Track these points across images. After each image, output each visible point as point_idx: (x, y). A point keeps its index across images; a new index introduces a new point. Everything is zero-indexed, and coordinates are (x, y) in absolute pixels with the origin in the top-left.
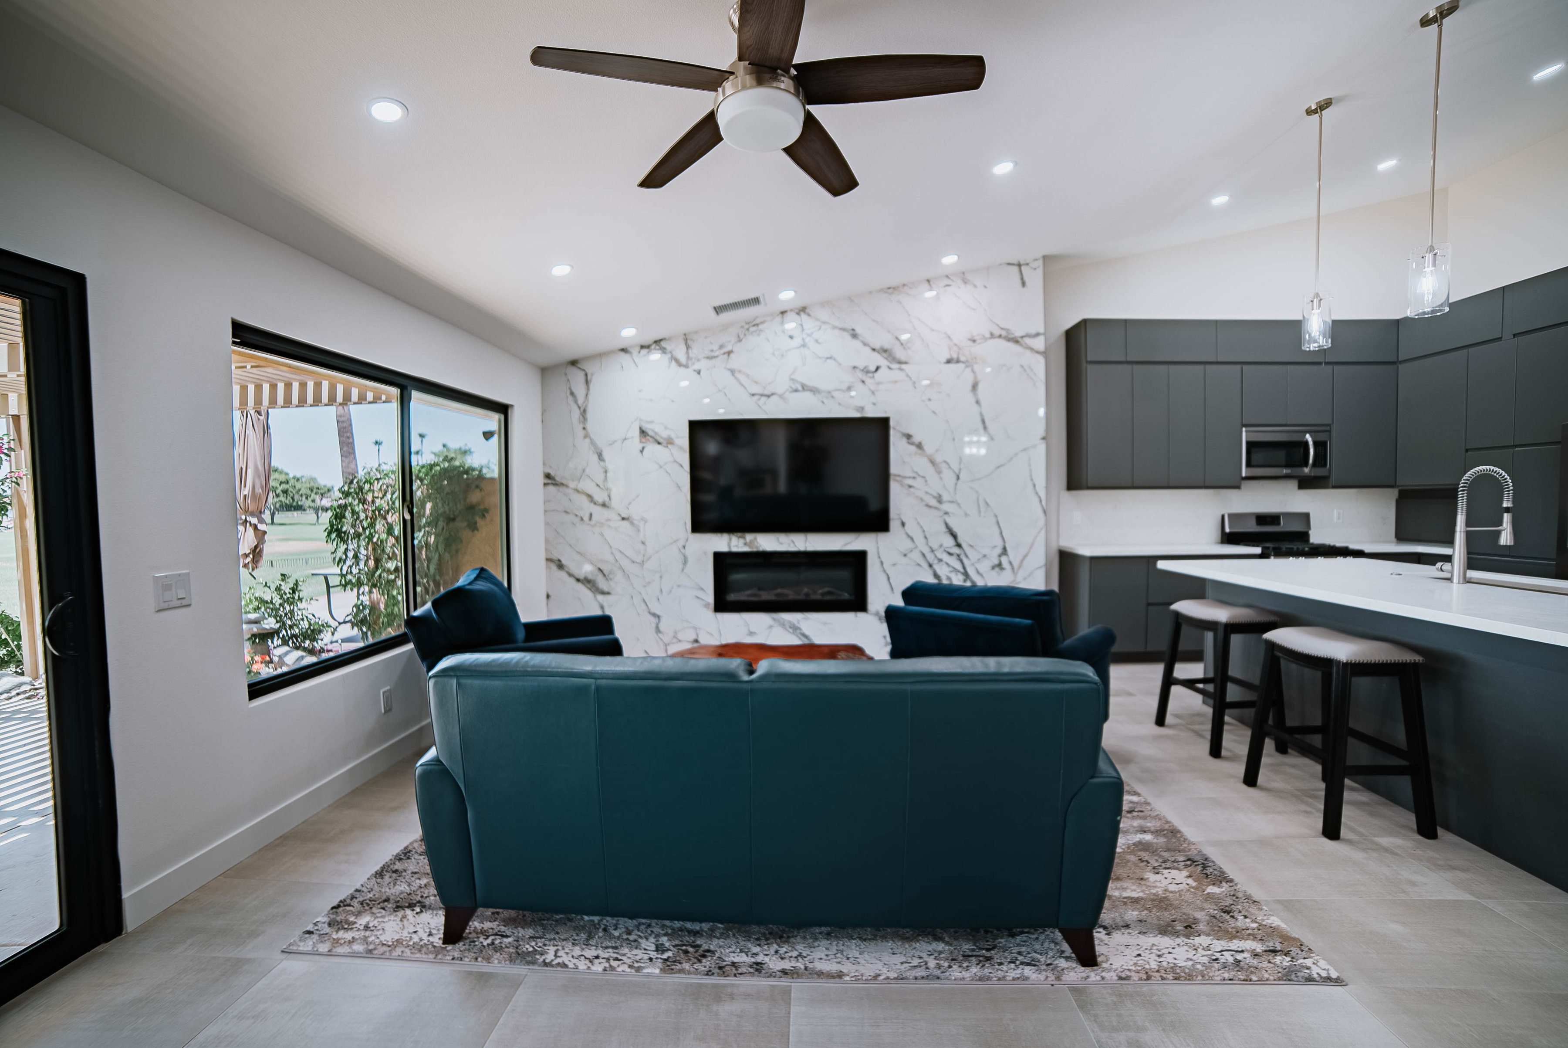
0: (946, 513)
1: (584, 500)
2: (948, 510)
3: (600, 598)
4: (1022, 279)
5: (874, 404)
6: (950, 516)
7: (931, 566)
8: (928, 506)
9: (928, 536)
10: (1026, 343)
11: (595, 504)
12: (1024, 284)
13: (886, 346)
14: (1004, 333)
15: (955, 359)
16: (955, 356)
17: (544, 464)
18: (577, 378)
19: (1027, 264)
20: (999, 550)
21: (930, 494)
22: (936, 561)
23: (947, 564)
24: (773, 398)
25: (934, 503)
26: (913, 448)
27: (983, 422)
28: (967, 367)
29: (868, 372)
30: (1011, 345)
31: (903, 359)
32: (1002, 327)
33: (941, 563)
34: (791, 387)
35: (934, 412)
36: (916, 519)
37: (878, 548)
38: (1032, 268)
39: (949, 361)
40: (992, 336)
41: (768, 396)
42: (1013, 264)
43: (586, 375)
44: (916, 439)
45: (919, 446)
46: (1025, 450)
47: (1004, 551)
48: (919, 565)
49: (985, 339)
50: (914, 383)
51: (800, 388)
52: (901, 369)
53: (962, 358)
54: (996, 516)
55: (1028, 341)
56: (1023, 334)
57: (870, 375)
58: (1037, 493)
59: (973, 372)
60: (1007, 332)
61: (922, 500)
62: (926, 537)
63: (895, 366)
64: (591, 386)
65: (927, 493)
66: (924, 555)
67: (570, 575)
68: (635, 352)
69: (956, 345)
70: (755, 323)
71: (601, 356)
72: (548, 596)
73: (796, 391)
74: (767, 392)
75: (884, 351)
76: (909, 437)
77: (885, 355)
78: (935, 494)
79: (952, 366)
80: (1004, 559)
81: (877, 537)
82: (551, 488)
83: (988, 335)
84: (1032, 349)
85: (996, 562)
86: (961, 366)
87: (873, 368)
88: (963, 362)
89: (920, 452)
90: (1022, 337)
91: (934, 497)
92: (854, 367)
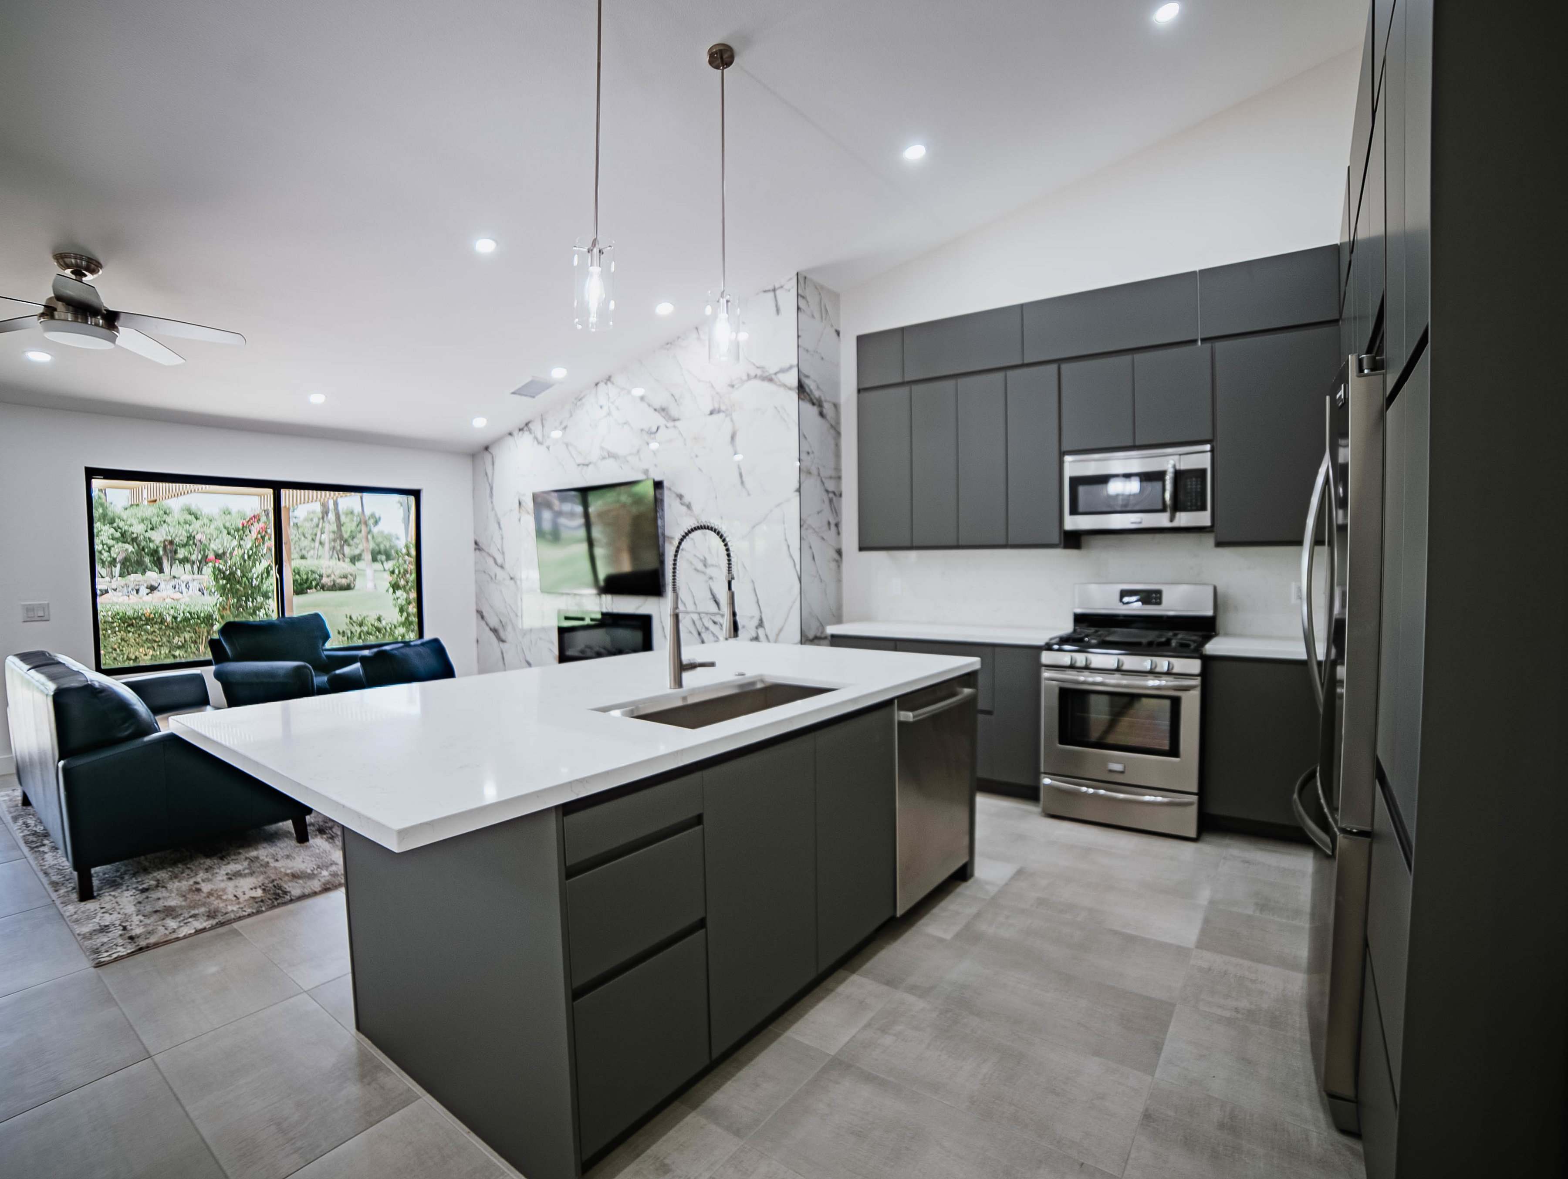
0: (711, 578)
1: (491, 561)
2: (713, 575)
3: (501, 644)
4: (777, 306)
5: (656, 465)
6: (713, 581)
7: (699, 634)
8: (696, 570)
9: (697, 603)
10: (780, 381)
11: (498, 565)
12: (778, 311)
13: (664, 405)
14: (759, 372)
15: (717, 410)
16: (717, 406)
17: (475, 533)
18: (487, 457)
19: (782, 287)
20: (756, 622)
21: (698, 558)
22: (703, 630)
23: (712, 633)
24: (591, 466)
25: (700, 566)
26: (684, 509)
27: (741, 475)
28: (726, 416)
29: (651, 433)
30: (766, 384)
31: (676, 416)
32: (758, 365)
33: (708, 632)
34: (601, 455)
35: (700, 469)
36: (687, 584)
37: (660, 612)
38: (786, 290)
39: (711, 413)
40: (749, 377)
41: (587, 465)
42: (769, 291)
43: (493, 457)
44: (687, 499)
45: (689, 506)
46: (779, 505)
47: (761, 624)
48: (691, 632)
49: (743, 382)
50: (685, 440)
51: (607, 456)
52: (675, 427)
53: (723, 408)
54: (753, 582)
55: (782, 377)
56: (776, 370)
57: (652, 436)
58: (791, 556)
59: (732, 421)
60: (763, 372)
61: (691, 563)
62: (695, 604)
63: (670, 424)
64: (496, 465)
65: (695, 556)
66: (694, 622)
67: (487, 625)
68: (515, 433)
69: (718, 393)
70: (580, 398)
71: (498, 440)
72: (478, 641)
73: (604, 458)
74: (587, 462)
75: (663, 410)
76: (680, 497)
77: (663, 414)
78: (702, 558)
79: (714, 417)
80: (761, 632)
81: (659, 603)
82: (477, 552)
83: (745, 377)
84: (785, 386)
85: (754, 635)
86: (722, 415)
87: (654, 429)
88: (723, 412)
89: (689, 512)
90: (776, 374)
91: (701, 561)
92: (642, 430)
